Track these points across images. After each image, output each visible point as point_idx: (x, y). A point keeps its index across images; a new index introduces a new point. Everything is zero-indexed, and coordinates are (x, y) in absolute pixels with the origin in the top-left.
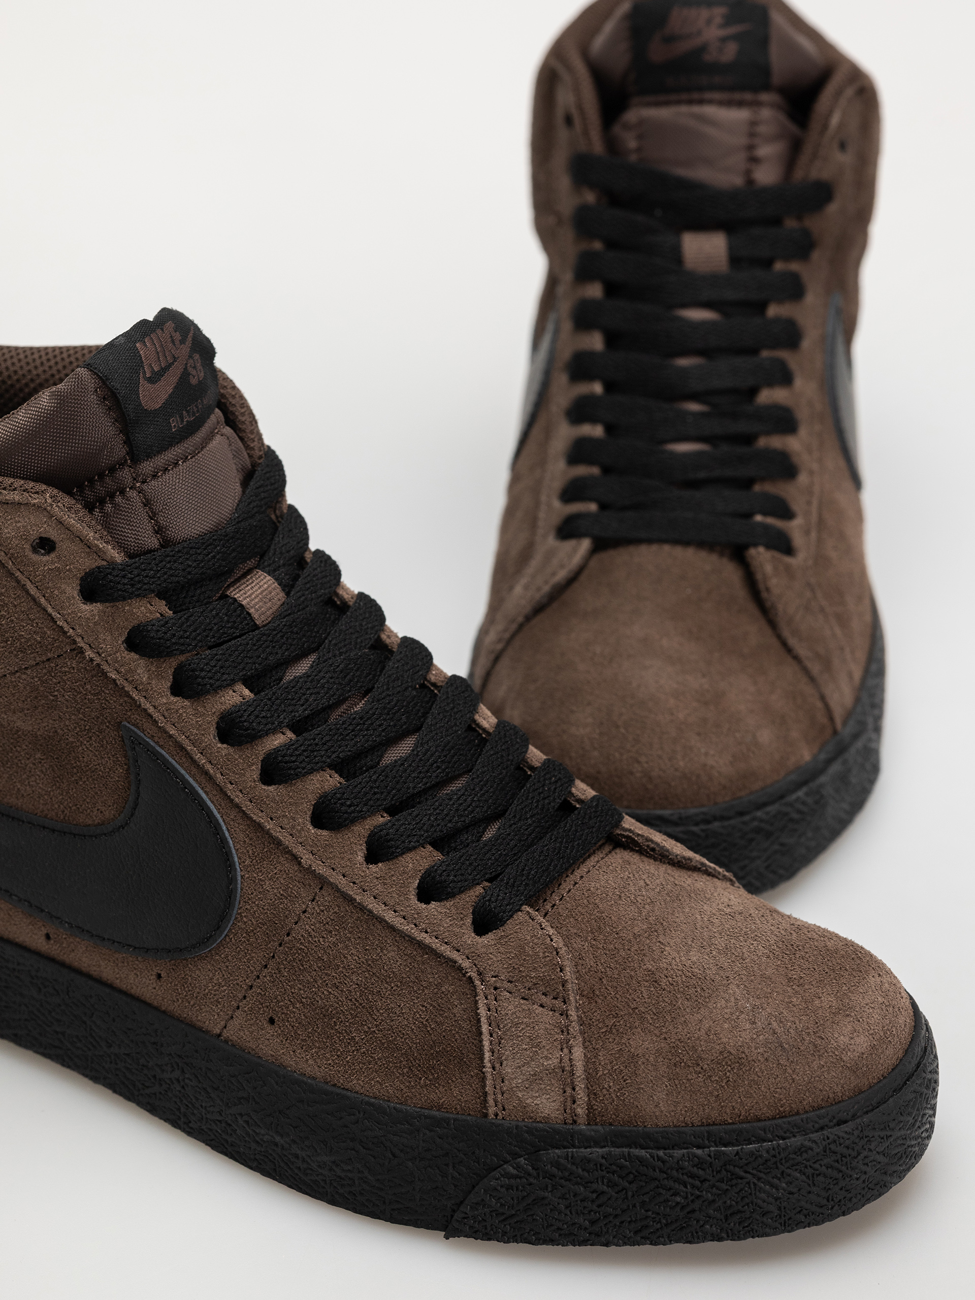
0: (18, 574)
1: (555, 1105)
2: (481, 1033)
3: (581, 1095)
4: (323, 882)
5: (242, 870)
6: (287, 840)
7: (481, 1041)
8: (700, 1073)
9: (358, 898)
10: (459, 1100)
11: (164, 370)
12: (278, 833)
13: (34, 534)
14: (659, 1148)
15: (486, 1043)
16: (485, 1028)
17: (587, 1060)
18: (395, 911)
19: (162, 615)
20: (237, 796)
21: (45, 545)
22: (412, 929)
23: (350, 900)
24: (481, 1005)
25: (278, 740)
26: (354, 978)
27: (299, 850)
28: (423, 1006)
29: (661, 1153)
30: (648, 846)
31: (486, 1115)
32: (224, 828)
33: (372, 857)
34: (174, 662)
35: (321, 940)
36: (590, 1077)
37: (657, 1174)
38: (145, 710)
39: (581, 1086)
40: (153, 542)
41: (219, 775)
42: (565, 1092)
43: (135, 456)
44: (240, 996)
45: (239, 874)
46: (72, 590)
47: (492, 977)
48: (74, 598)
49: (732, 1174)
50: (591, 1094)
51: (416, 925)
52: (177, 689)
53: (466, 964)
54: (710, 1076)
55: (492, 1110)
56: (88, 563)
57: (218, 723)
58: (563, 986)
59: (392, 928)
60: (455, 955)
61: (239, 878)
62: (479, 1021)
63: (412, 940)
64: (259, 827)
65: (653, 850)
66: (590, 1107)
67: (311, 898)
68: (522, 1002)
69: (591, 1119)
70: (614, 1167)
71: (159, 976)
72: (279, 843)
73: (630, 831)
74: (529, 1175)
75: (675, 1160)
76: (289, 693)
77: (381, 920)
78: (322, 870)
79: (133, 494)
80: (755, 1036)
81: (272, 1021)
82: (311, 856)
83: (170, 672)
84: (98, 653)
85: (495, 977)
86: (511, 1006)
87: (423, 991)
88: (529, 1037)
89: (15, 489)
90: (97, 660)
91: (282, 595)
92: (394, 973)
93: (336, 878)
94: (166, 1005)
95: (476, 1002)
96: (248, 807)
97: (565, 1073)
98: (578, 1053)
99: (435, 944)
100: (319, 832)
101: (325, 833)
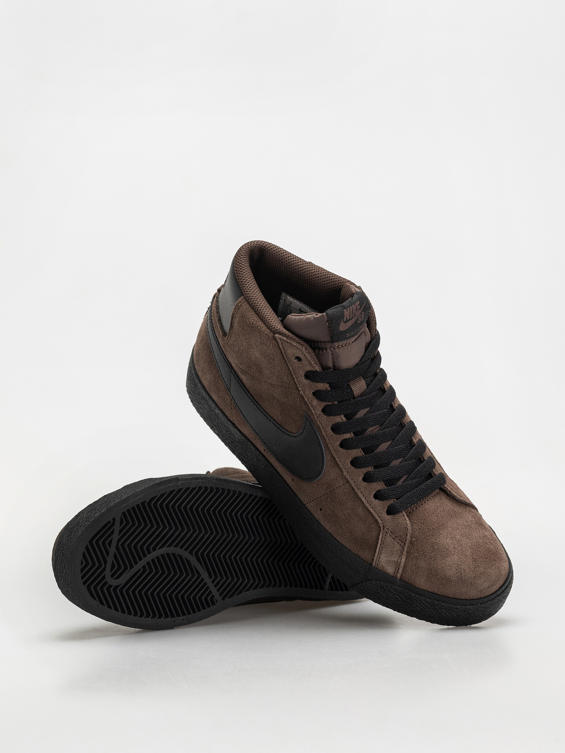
0: (288, 363)
1: (392, 571)
2: (378, 543)
3: (400, 571)
4: (348, 481)
5: (326, 467)
6: (341, 466)
7: (377, 545)
8: (436, 578)
9: (356, 490)
10: (366, 557)
11: (350, 319)
12: (339, 463)
13: (296, 355)
14: (417, 594)
15: (378, 546)
16: (379, 542)
17: (405, 563)
18: (365, 498)
19: (326, 389)
20: (331, 448)
21: (299, 359)
22: (369, 506)
23: (354, 490)
24: (380, 535)
25: (347, 436)
26: (348, 511)
27: (343, 470)
28: (364, 528)
29: (417, 596)
30: (450, 494)
31: (372, 565)
32: (324, 454)
33: (364, 480)
34: (325, 404)
35: (342, 496)
36: (405, 567)
37: (414, 600)
38: (313, 413)
39: (401, 569)
40: (331, 365)
41: (328, 440)
42: (396, 568)
43: (332, 342)
44: (314, 498)
45: (325, 467)
46: (303, 374)
47: (387, 529)
48: (302, 376)
49: (435, 608)
50: (403, 572)
51: (370, 505)
52: (323, 411)
53: (380, 522)
54: (438, 581)
55: (374, 564)
56: (309, 368)
57: (332, 426)
58: (406, 540)
59: (363, 503)
60: (378, 518)
61: (324, 469)
62: (379, 539)
63: (367, 509)
64: (334, 458)
65: (451, 495)
66: (402, 575)
67: (343, 483)
68: (392, 539)
69: (401, 579)
70: (403, 594)
71: (293, 480)
72: (338, 465)
73: (446, 488)
74: (378, 586)
75: (420, 599)
76: (357, 422)
77: (361, 499)
78: (348, 478)
79: (329, 351)
80: (455, 574)
81: (321, 509)
82: (347, 473)
83: (323, 406)
84: (304, 393)
85: (388, 529)
86: (389, 539)
87: (366, 524)
88: (391, 550)
89: (295, 341)
90: (303, 394)
91: (366, 387)
92: (359, 515)
93: (351, 482)
94: (292, 487)
95: (379, 534)
96: (333, 451)
97: (398, 564)
98: (403, 560)
99: (374, 513)
100: (352, 467)
101: (353, 468)
